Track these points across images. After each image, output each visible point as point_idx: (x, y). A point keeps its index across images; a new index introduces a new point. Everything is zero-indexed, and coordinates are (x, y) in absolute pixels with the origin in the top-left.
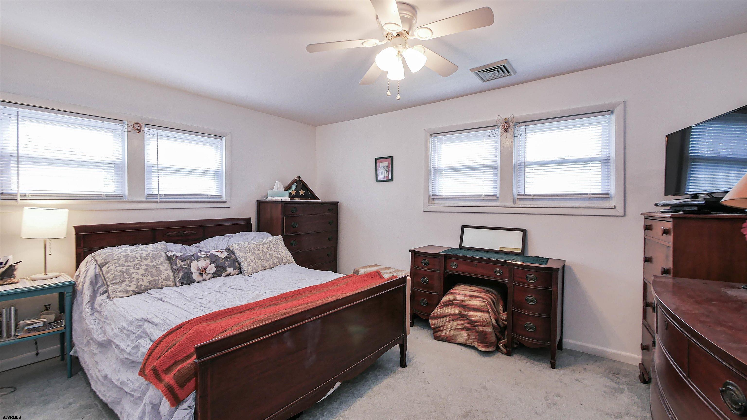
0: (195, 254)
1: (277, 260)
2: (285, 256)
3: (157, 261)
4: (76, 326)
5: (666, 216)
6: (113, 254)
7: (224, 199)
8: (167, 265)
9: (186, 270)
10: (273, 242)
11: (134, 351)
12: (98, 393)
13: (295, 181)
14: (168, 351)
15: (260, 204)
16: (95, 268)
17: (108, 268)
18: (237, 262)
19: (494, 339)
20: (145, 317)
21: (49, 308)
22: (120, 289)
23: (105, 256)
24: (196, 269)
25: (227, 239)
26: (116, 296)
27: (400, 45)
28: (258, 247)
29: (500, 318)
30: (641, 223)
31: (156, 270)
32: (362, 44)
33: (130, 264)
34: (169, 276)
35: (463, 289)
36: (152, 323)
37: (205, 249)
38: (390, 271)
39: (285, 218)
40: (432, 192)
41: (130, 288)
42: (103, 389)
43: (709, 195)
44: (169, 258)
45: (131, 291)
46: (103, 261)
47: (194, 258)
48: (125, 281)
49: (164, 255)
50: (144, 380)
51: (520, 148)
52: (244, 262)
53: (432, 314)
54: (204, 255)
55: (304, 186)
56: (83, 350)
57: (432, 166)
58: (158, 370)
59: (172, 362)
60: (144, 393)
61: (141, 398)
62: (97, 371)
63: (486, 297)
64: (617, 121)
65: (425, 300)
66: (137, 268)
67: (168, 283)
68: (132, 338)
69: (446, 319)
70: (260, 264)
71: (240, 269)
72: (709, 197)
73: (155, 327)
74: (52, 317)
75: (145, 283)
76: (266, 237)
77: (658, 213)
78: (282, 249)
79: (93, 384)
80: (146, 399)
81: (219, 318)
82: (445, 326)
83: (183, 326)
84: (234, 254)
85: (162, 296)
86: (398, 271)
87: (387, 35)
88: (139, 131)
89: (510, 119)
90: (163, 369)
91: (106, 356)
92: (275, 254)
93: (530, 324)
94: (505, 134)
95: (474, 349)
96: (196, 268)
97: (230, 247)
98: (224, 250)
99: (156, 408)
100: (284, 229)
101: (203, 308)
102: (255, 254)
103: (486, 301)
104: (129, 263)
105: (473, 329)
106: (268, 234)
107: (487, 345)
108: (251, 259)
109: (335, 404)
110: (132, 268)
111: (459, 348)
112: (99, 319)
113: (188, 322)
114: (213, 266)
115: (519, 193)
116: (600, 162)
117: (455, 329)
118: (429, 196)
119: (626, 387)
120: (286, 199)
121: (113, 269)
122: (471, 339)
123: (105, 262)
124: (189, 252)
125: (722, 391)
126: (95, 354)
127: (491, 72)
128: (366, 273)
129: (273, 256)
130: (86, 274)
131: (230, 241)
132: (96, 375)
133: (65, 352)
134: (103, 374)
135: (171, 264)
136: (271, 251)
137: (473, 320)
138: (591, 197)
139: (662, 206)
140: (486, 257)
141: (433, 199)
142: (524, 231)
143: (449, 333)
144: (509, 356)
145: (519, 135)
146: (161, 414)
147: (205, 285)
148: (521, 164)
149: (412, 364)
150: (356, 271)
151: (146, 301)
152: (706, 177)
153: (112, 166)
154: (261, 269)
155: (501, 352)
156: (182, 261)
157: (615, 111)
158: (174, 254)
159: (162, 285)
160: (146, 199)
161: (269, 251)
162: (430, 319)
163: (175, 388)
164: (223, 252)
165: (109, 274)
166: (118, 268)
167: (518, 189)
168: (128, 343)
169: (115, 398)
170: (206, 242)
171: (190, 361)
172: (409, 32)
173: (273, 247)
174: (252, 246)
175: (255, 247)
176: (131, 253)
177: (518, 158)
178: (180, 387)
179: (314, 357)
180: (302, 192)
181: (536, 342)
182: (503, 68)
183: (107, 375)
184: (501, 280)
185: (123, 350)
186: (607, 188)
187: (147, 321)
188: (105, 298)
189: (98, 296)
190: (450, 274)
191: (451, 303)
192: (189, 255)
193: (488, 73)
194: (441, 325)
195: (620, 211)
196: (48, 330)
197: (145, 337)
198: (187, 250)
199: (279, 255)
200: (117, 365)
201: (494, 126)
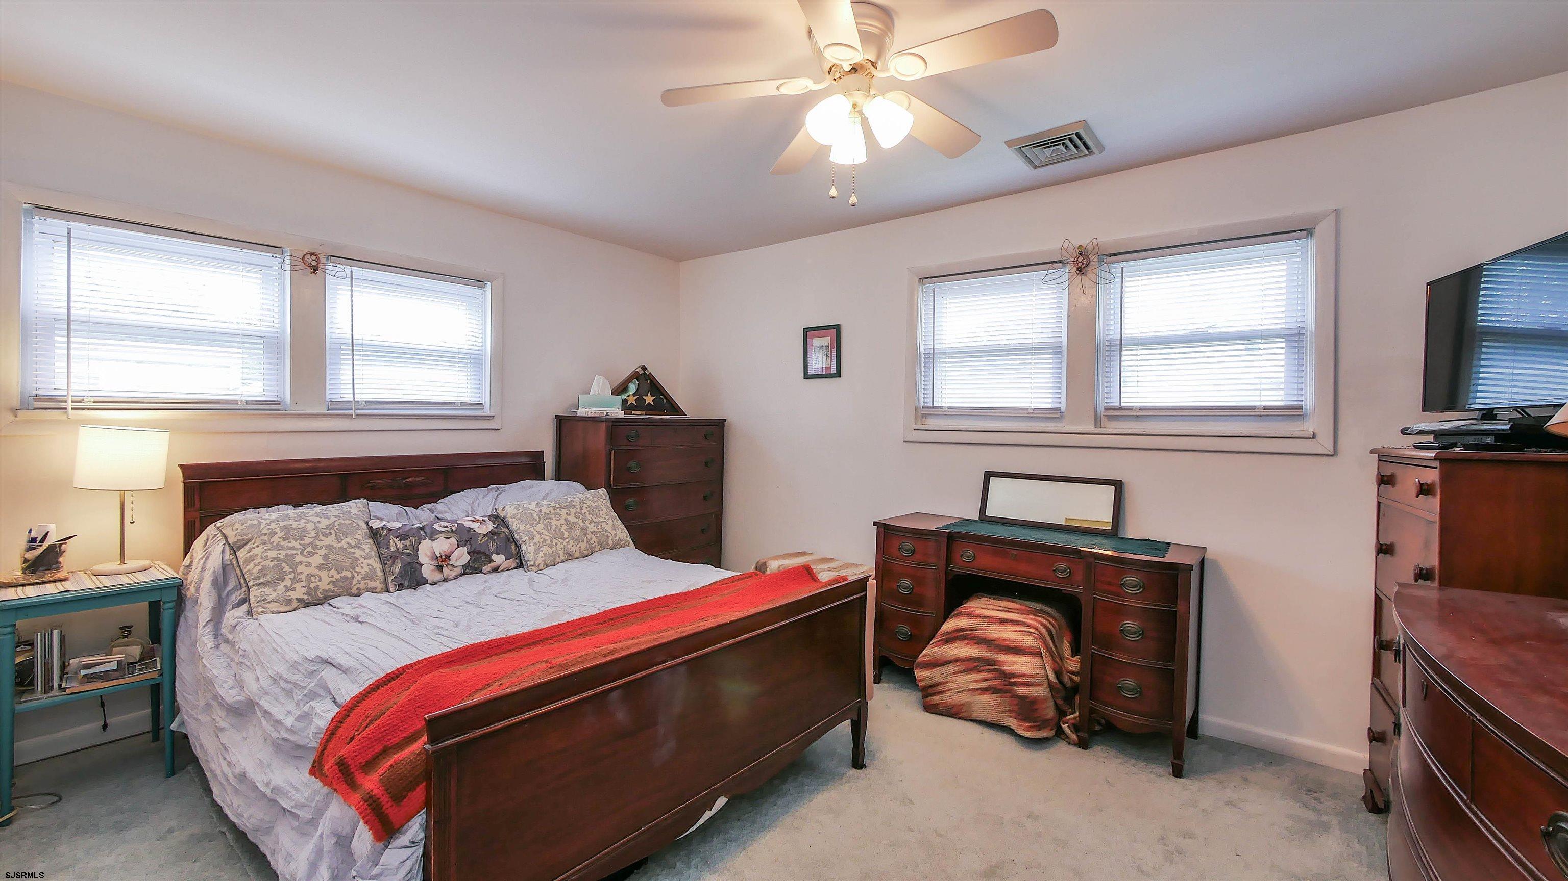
0: (427, 524)
1: (596, 541)
2: (613, 532)
3: (349, 539)
4: (184, 671)
5: (1425, 456)
6: (260, 523)
7: (487, 411)
8: (368, 546)
9: (408, 559)
10: (588, 502)
11: (299, 725)
12: (227, 810)
13: (635, 376)
14: (371, 727)
15: (561, 421)
16: (223, 551)
17: (249, 551)
18: (513, 543)
19: (1050, 713)
20: (325, 656)
21: (130, 632)
22: (274, 595)
23: (243, 527)
24: (429, 557)
25: (493, 494)
26: (265, 610)
27: (858, 90)
28: (558, 511)
29: (1065, 668)
30: (1372, 468)
31: (347, 558)
32: (778, 88)
33: (293, 544)
34: (373, 570)
35: (988, 607)
36: (338, 667)
37: (448, 516)
38: (832, 565)
39: (613, 451)
40: (922, 400)
41: (293, 595)
42: (236, 801)
43: (1519, 413)
44: (374, 534)
45: (295, 600)
46: (240, 538)
47: (425, 533)
48: (283, 580)
49: (364, 526)
50: (321, 784)
51: (1110, 309)
52: (528, 544)
53: (921, 658)
54: (446, 527)
55: (655, 387)
56: (197, 720)
57: (924, 344)
58: (349, 766)
59: (378, 748)
60: (320, 812)
61: (313, 822)
62: (224, 764)
63: (1034, 623)
64: (1320, 253)
65: (905, 629)
66: (309, 552)
67: (372, 584)
68: (296, 698)
69: (950, 669)
70: (561, 548)
71: (519, 558)
72: (1522, 417)
73: (343, 675)
74: (136, 651)
75: (324, 585)
76: (573, 491)
77: (1408, 448)
78: (607, 518)
79: (215, 790)
80: (325, 825)
81: (475, 659)
82: (947, 682)
83: (401, 674)
84: (507, 526)
85: (358, 611)
86: (847, 566)
87: (831, 69)
88: (315, 269)
89: (1090, 247)
90: (360, 763)
91: (244, 734)
92: (592, 527)
93: (1129, 682)
94: (1078, 279)
95: (1008, 733)
96: (429, 554)
97: (499, 511)
98: (487, 518)
99: (343, 842)
100: (612, 476)
101: (442, 639)
102: (551, 526)
103: (1036, 632)
104: (293, 541)
105: (1009, 691)
106: (578, 485)
107: (1036, 724)
108: (542, 536)
109: (714, 843)
110: (298, 552)
111: (976, 729)
112: (229, 657)
113: (411, 666)
114: (465, 549)
115: (1108, 404)
116: (1283, 340)
117: (969, 690)
118: (917, 409)
119: (1335, 821)
120: (617, 412)
121: (260, 554)
122: (1003, 712)
123: (243, 540)
124: (415, 522)
125: (1547, 835)
126: (222, 729)
127: (1051, 147)
128: (782, 569)
129: (589, 532)
130: (204, 563)
131: (499, 499)
132: (222, 771)
133: (160, 725)
134: (238, 770)
135: (378, 545)
136: (584, 521)
137: (1007, 672)
138: (1263, 414)
139: (1417, 434)
140: (1036, 538)
141: (925, 416)
142: (1118, 486)
143: (955, 698)
144: (1083, 749)
145: (1108, 282)
146: (355, 856)
147: (447, 590)
148: (1113, 343)
149: (876, 762)
150: (762, 565)
151: (325, 622)
152: (1513, 374)
153: (259, 341)
154: (562, 558)
155: (1066, 740)
156: (400, 540)
157: (1317, 230)
158: (383, 524)
159: (358, 589)
160: (329, 410)
161: (580, 522)
162: (917, 668)
163: (383, 803)
164: (485, 521)
165: (252, 565)
166: (269, 551)
167: (1106, 395)
168: (288, 709)
169: (262, 820)
170: (451, 500)
171: (416, 747)
172: (876, 63)
173: (587, 513)
174: (545, 510)
175: (550, 512)
176: (295, 521)
177: (1106, 329)
178: (394, 801)
179: (672, 744)
180: (649, 399)
181: (1142, 720)
182: (1077, 139)
183: (244, 773)
184: (1067, 589)
185: (279, 722)
186: (1298, 395)
187: (328, 663)
188: (242, 615)
189: (228, 610)
190: (958, 573)
191: (961, 635)
192: (415, 526)
193: (1044, 150)
194: (940, 681)
195: (1325, 444)
196: (129, 677)
197: (323, 695)
198: (411, 518)
199: (600, 530)
200: (265, 753)
201: (1055, 262)
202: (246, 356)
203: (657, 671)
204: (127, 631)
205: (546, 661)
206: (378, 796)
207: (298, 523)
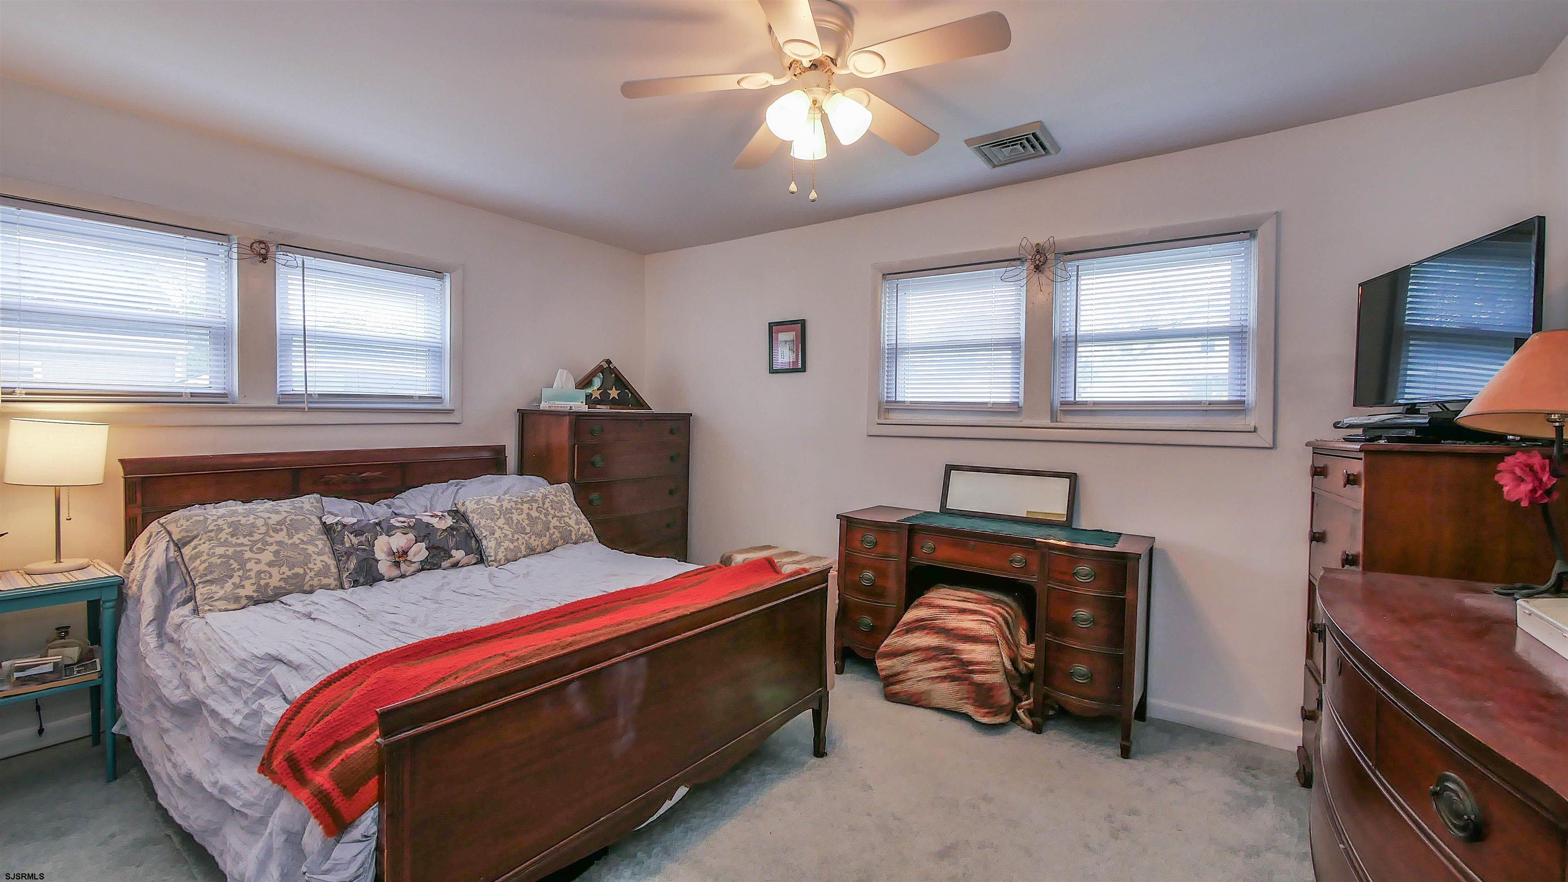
0: (383, 520)
1: (559, 535)
2: (576, 527)
3: (301, 535)
4: (126, 672)
5: (1353, 448)
6: (206, 519)
7: (447, 405)
8: (322, 543)
9: (364, 555)
10: (551, 497)
11: (247, 723)
12: (172, 813)
13: (600, 369)
14: (321, 723)
15: (523, 415)
16: (167, 548)
17: (195, 548)
18: (474, 539)
19: (1006, 699)
20: (274, 652)
21: (67, 633)
22: (221, 593)
23: (188, 523)
24: (385, 552)
25: (453, 489)
26: (212, 608)
27: (818, 86)
28: (520, 506)
29: (1021, 656)
30: (1307, 462)
31: (299, 554)
32: (738, 82)
33: (241, 540)
34: (327, 566)
35: (948, 597)
36: (289, 664)
37: (406, 512)
38: (797, 558)
39: (576, 446)
40: (886, 394)
41: (242, 592)
42: (182, 803)
43: (1440, 407)
44: (328, 529)
45: (244, 598)
46: (185, 534)
47: (381, 528)
48: (231, 577)
49: (318, 522)
50: (270, 782)
51: (1066, 306)
52: (488, 539)
53: (882, 648)
54: (404, 522)
55: (620, 382)
56: (140, 722)
57: (887, 339)
58: (298, 761)
59: (330, 743)
60: (270, 811)
61: (263, 821)
62: (169, 766)
63: (991, 612)
64: (1262, 254)
65: (868, 620)
66: (259, 549)
67: (325, 581)
68: (244, 696)
69: (911, 658)
70: (523, 543)
71: (479, 554)
72: (1441, 411)
73: (294, 672)
74: (73, 653)
75: (275, 582)
76: (537, 487)
77: (1338, 441)
78: (570, 512)
79: (161, 793)
80: (274, 823)
81: (431, 654)
82: (908, 671)
83: (354, 670)
84: (467, 521)
85: (310, 608)
86: (812, 559)
87: (791, 64)
88: (264, 258)
89: (1047, 245)
90: (310, 759)
91: (190, 735)
92: (554, 522)
93: (1082, 668)
94: (1035, 277)
95: (966, 720)
96: (385, 549)
97: (459, 506)
98: (446, 513)
99: (294, 839)
100: (576, 470)
101: (398, 634)
102: (513, 521)
103: (993, 621)
104: (241, 538)
105: (966, 679)
106: (540, 480)
107: (991, 710)
108: (504, 531)
109: (675, 832)
110: (247, 548)
111: (935, 717)
112: (174, 656)
113: (365, 661)
114: (423, 545)
115: (1064, 399)
116: (1228, 337)
117: (929, 678)
118: (880, 403)
119: (1270, 796)
120: (581, 406)
121: (206, 551)
122: (961, 699)
123: (188, 536)
124: (371, 517)
125: (1436, 794)
126: (166, 731)
127: (1009, 146)
128: (746, 562)
129: (551, 526)
130: (147, 561)
131: (459, 495)
132: (167, 773)
133: (101, 728)
134: (183, 771)
135: (333, 542)
136: (546, 515)
137: (965, 660)
138: (1208, 408)
139: (1347, 427)
140: (992, 530)
141: (888, 410)
142: (1073, 478)
143: (915, 687)
144: (1037, 733)
145: (1064, 280)
146: (306, 852)
147: (404, 586)
148: (1069, 339)
149: (837, 750)
150: (727, 558)
151: (275, 619)
152: (1437, 371)
153: (204, 332)
154: (524, 553)
155: (1021, 725)
156: (355, 536)
157: (1259, 232)
158: (337, 519)
159: (312, 586)
160: (279, 403)
161: (542, 517)
162: (878, 658)
163: (333, 798)
164: (444, 517)
165: (198, 562)
166: (217, 548)
167: (1062, 390)
168: (236, 707)
169: (209, 821)
170: (409, 496)
171: (367, 742)
172: (836, 60)
173: (550, 508)
174: (506, 504)
175: (511, 506)
176: (244, 517)
177: (1062, 326)
178: (345, 795)
179: (631, 735)
180: (614, 393)
181: (1093, 704)
182: (1034, 139)
183: (191, 774)
184: (1024, 579)
185: (226, 721)
186: (1241, 390)
187: (279, 660)
188: (187, 613)
189: (172, 608)
190: (919, 564)
191: (921, 625)
192: (371, 522)
193: (1003, 150)
194: (900, 670)
195: (1265, 438)
196: (66, 679)
197: (274, 692)
198: (367, 513)
199: (563, 525)
200: (211, 754)
201: (1014, 260)
202: (192, 347)
203: (617, 663)
204: (65, 632)
205: (504, 655)
206: (328, 791)
207: (247, 518)
